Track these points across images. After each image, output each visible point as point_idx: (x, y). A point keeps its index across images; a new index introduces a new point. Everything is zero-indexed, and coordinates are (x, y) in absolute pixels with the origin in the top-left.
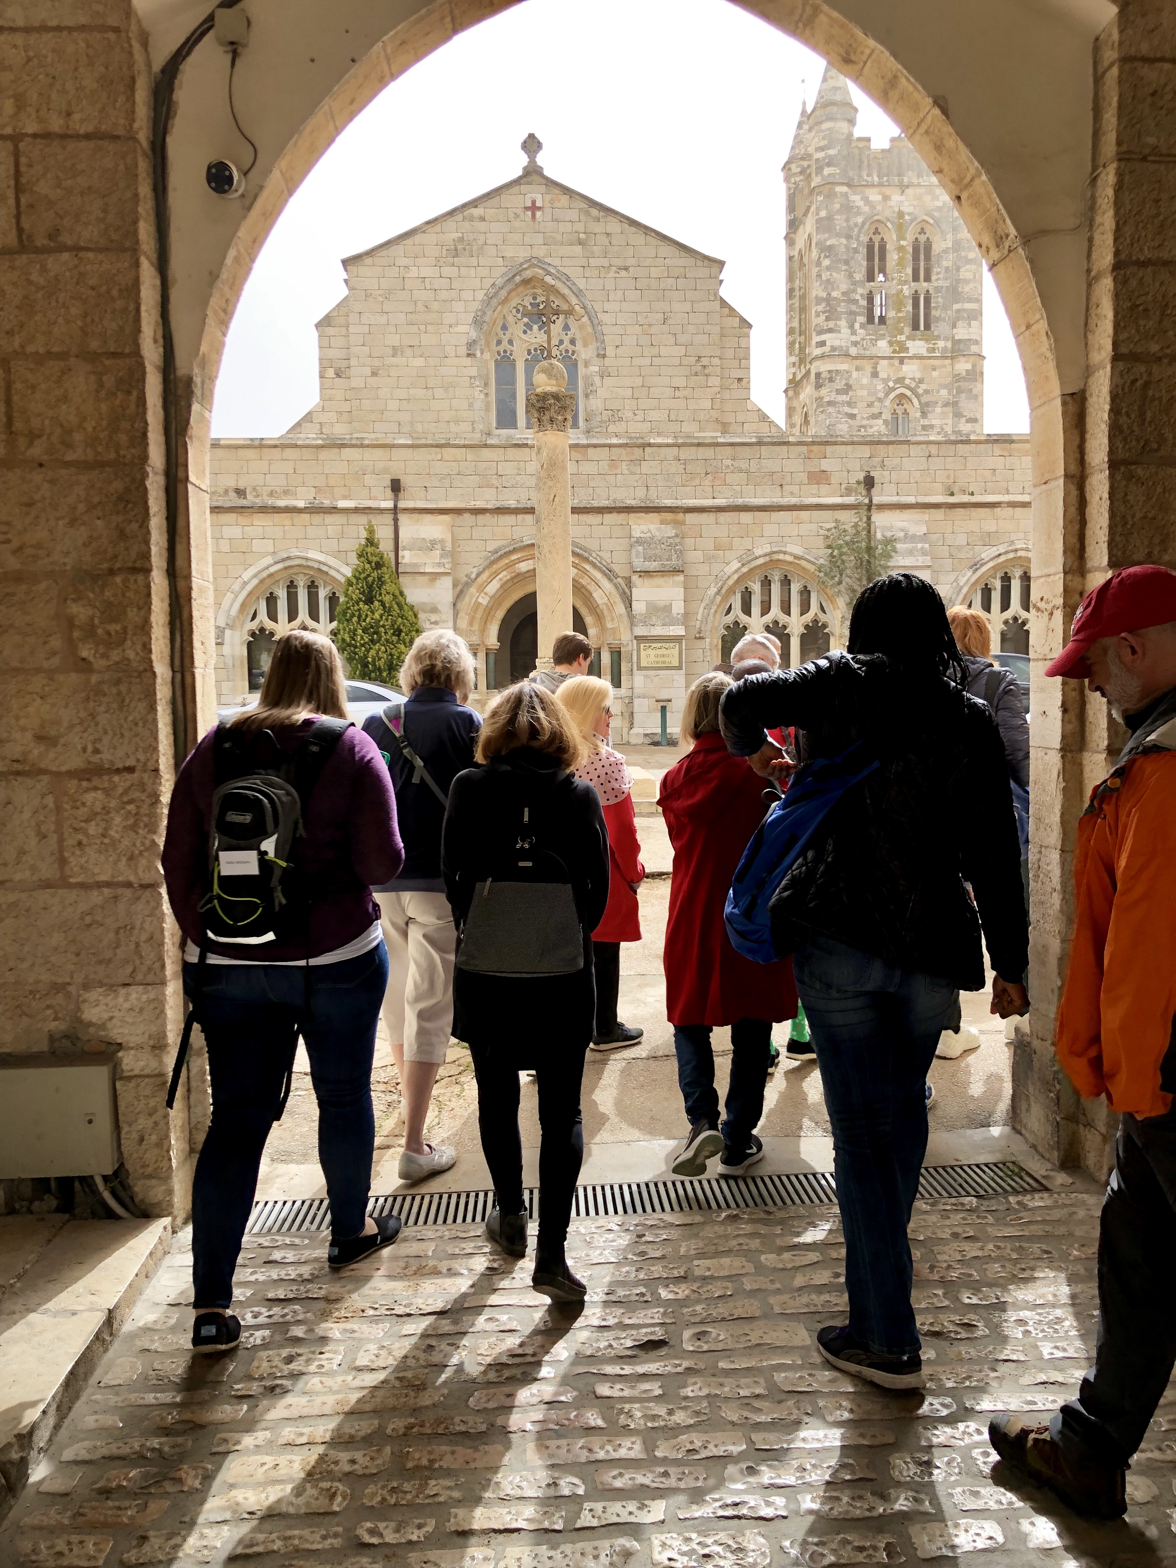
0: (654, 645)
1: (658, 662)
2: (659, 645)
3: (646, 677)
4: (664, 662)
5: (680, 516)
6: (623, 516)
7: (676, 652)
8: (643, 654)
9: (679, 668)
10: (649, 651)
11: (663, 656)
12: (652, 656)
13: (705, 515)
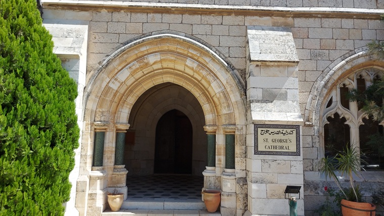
0: (271, 130)
1: (275, 147)
2: (276, 130)
3: (264, 161)
4: (282, 148)
5: (290, 20)
6: (240, 18)
7: (293, 137)
8: (260, 138)
9: (297, 154)
10: (267, 136)
11: (281, 141)
12: (270, 140)
13: (311, 20)
